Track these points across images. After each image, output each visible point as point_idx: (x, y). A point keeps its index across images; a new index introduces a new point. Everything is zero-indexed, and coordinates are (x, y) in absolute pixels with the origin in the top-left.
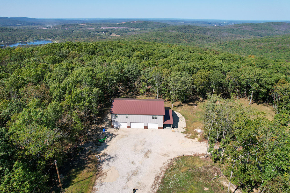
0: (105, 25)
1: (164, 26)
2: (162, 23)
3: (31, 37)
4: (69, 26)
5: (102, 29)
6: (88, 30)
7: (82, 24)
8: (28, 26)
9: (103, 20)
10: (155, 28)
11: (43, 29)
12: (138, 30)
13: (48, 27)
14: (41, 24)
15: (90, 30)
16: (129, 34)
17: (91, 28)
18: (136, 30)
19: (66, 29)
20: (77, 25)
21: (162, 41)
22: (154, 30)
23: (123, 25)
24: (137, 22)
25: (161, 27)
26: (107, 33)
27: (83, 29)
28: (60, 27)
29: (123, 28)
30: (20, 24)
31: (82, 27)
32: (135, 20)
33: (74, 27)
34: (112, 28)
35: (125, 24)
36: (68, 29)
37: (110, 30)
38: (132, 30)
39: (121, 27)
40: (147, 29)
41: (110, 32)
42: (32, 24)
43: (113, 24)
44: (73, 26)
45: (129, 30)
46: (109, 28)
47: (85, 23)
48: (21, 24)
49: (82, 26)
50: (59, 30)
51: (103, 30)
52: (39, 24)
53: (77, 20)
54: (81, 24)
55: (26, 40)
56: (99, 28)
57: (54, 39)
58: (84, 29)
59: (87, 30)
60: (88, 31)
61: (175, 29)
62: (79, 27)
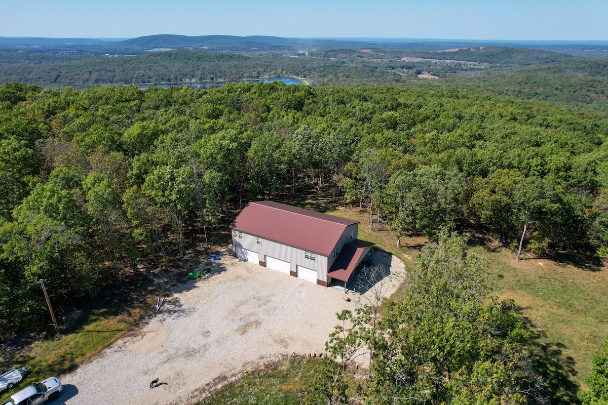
0: (412, 53)
1: (556, 59)
2: (551, 53)
3: (266, 72)
4: (338, 53)
5: (404, 61)
6: (374, 62)
7: (364, 51)
8: (268, 52)
9: (411, 44)
10: (530, 64)
11: (290, 58)
12: (483, 67)
13: (301, 54)
14: (290, 48)
15: (378, 63)
16: (460, 74)
17: (381, 59)
18: (479, 67)
19: (332, 59)
20: (354, 51)
21: (536, 96)
22: (524, 68)
23: (452, 56)
24: (486, 48)
25: (548, 62)
26: (410, 71)
27: (364, 59)
28: (321, 54)
29: (449, 61)
30: (256, 49)
31: (363, 55)
32: (482, 45)
33: (348, 54)
34: (426, 60)
35: (456, 53)
36: (335, 59)
37: (419, 65)
38: (471, 66)
39: (445, 59)
40: (509, 65)
41: (417, 69)
42: (276, 48)
43: (429, 53)
44: (346, 54)
45: (463, 67)
46: (420, 60)
47: (370, 49)
48: (258, 47)
49: (364, 53)
50: (319, 60)
51: (404, 64)
52: (287, 48)
53: (357, 42)
54: (363, 49)
55: (258, 77)
56: (397, 58)
57: (305, 76)
58: (367, 61)
59: (371, 62)
60: (373, 65)
61: (583, 68)
62: (357, 56)
